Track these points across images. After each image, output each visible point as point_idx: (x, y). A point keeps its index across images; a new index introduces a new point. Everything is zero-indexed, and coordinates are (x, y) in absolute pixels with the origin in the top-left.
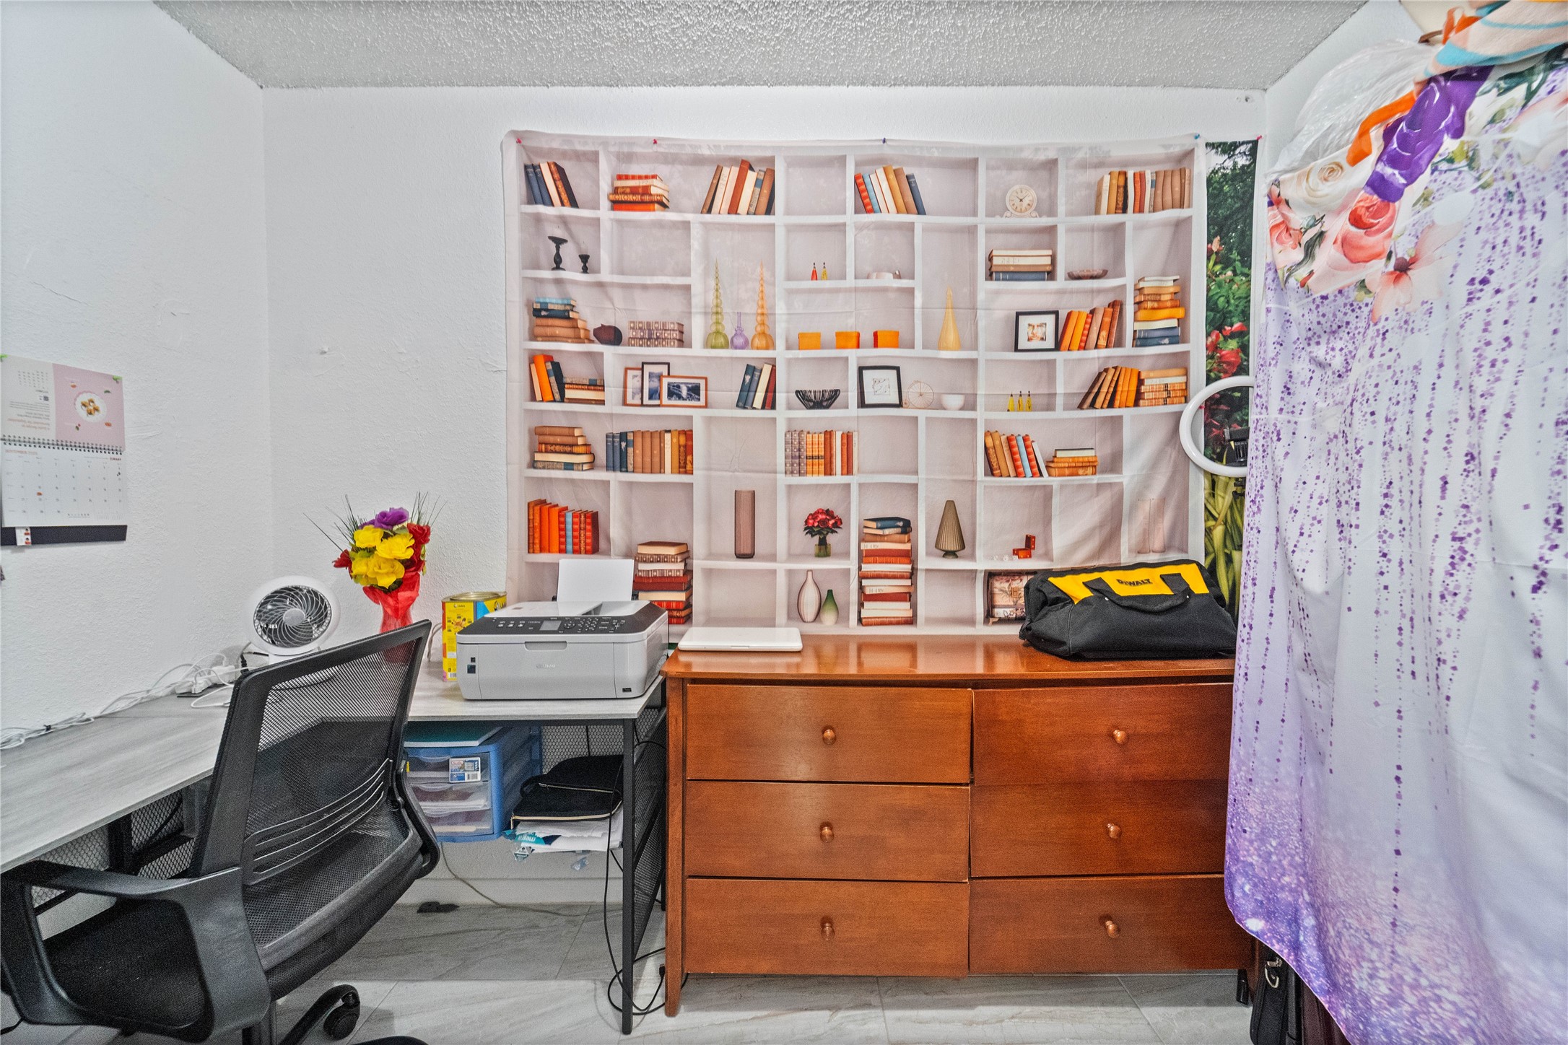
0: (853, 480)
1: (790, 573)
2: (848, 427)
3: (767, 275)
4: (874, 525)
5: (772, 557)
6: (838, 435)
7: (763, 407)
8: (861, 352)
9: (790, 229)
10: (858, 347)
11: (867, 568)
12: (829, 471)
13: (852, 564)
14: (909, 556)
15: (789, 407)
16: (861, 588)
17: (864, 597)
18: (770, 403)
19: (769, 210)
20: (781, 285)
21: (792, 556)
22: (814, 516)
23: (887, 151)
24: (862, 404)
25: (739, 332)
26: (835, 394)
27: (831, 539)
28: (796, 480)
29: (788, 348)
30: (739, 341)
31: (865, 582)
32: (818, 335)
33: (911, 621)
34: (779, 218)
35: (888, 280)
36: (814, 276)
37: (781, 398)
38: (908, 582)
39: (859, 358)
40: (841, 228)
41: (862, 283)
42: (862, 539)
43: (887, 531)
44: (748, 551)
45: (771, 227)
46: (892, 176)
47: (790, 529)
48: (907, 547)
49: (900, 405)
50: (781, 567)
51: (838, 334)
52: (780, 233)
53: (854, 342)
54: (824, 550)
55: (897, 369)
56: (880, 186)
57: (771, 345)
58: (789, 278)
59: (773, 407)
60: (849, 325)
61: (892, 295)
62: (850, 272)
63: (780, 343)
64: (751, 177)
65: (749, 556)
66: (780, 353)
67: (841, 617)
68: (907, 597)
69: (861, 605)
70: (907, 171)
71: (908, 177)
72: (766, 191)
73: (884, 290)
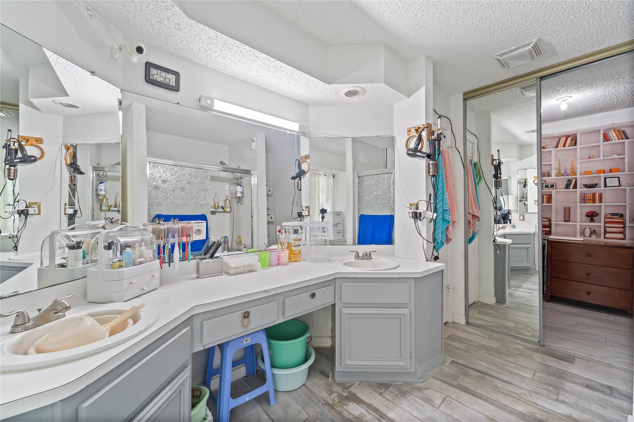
0: (603, 205)
1: (581, 225)
2: (600, 192)
3: (574, 159)
4: (610, 215)
5: (576, 222)
6: (597, 194)
7: (573, 188)
8: (605, 174)
9: (581, 148)
10: (604, 173)
11: (606, 225)
12: (594, 202)
13: (602, 224)
14: (623, 223)
15: (581, 188)
16: (605, 230)
17: (606, 232)
18: (575, 187)
19: (575, 145)
20: (578, 160)
21: (581, 222)
22: (589, 213)
23: (614, 126)
24: (605, 186)
25: (566, 172)
26: (597, 184)
27: (594, 218)
28: (583, 204)
29: (581, 175)
30: (566, 174)
31: (606, 229)
32: (591, 171)
33: (624, 239)
34: (578, 146)
35: (615, 156)
36: (589, 158)
37: (578, 186)
38: (623, 229)
39: (604, 176)
40: (599, 146)
41: (605, 158)
42: (605, 218)
43: (614, 217)
44: (568, 220)
45: (576, 149)
46: (617, 132)
47: (581, 215)
48: (622, 220)
49: (620, 186)
50: (578, 224)
51: (597, 171)
52: (578, 150)
53: (603, 172)
54: (592, 220)
55: (619, 178)
56: (612, 135)
57: (575, 174)
58: (581, 159)
59: (576, 188)
60: (602, 168)
61: (616, 160)
62: (602, 155)
63: (578, 174)
64: (569, 139)
65: (569, 221)
66: (578, 176)
67: (598, 236)
68: (623, 233)
69: (605, 234)
70: (622, 129)
71: (622, 131)
72: (574, 141)
73: (614, 159)
